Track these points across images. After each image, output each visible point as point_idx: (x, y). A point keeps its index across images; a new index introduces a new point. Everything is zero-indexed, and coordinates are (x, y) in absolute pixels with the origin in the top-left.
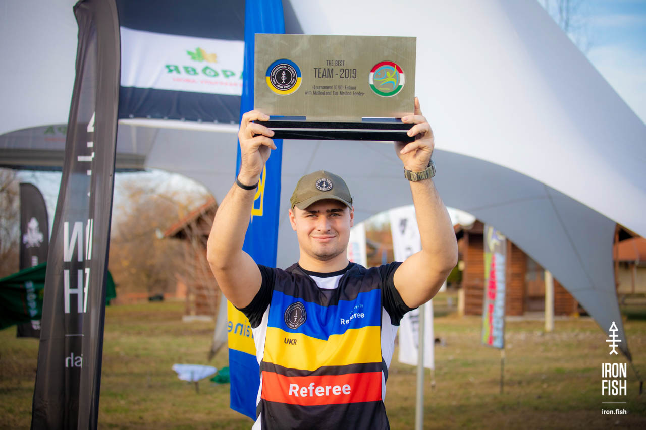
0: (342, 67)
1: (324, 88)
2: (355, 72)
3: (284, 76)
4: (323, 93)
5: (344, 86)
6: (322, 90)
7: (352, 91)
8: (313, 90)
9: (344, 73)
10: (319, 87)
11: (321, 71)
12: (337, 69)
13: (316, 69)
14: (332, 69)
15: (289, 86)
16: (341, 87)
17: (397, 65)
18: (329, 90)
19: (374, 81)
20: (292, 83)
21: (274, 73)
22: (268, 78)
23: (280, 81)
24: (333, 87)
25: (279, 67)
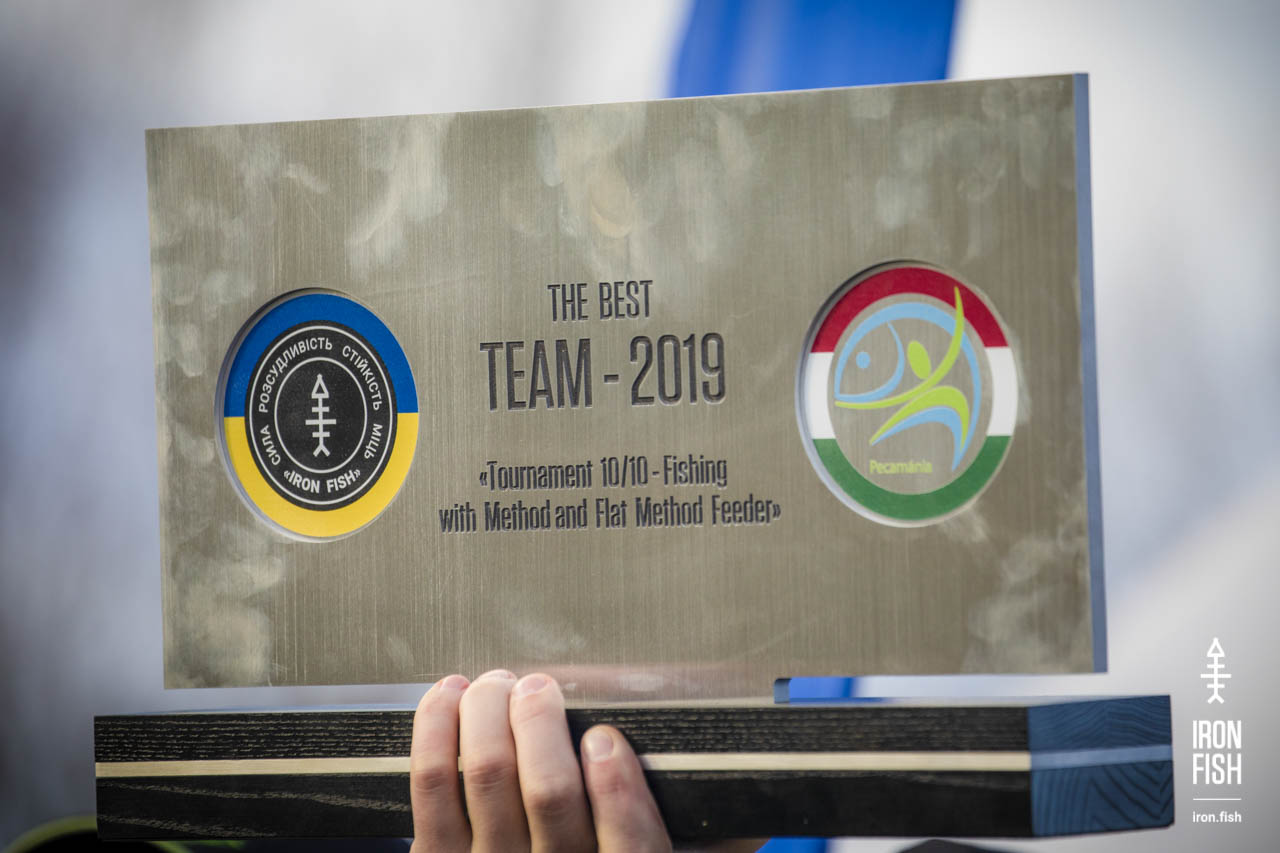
0: (639, 325)
1: (545, 476)
2: (713, 362)
3: (321, 409)
4: (536, 518)
5: (656, 463)
6: (532, 497)
7: (707, 489)
8: (481, 496)
9: (654, 367)
10: (511, 477)
11: (524, 358)
12: (610, 342)
13: (491, 347)
14: (584, 344)
15: (351, 476)
16: (637, 468)
17: (963, 289)
18: (565, 496)
19: (836, 413)
20: (368, 454)
21: (269, 391)
22: (236, 425)
23: (301, 442)
24: (597, 472)
25: (294, 351)
